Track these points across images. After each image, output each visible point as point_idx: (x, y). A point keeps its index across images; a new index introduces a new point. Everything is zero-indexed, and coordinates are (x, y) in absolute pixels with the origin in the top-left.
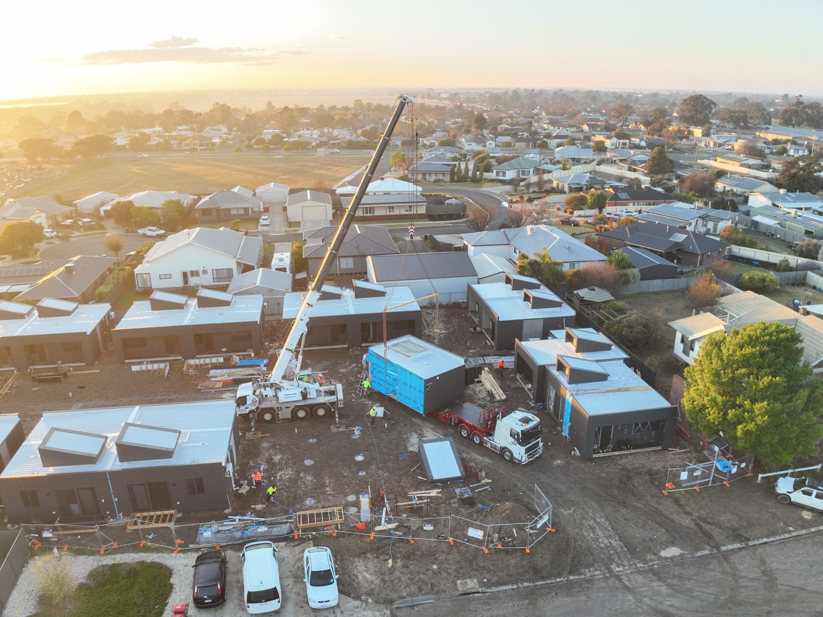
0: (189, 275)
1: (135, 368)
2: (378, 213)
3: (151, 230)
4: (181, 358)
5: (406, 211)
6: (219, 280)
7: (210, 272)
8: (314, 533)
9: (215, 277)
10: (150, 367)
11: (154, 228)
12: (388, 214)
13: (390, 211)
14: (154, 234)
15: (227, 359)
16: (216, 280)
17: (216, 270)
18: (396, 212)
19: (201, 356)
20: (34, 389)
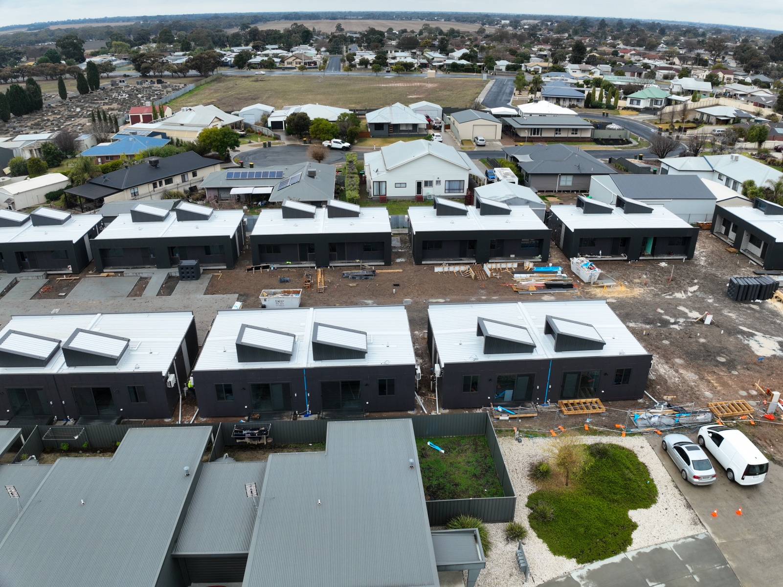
0: (423, 185)
1: (437, 269)
2: (545, 134)
3: (337, 142)
4: (474, 261)
5: (573, 133)
6: (452, 191)
7: (443, 183)
8: (735, 422)
9: (447, 188)
10: (452, 269)
11: (339, 141)
12: (556, 136)
13: (557, 134)
14: (340, 146)
15: (521, 265)
16: (447, 191)
17: (449, 181)
18: (563, 135)
19: (493, 261)
20: (351, 285)
